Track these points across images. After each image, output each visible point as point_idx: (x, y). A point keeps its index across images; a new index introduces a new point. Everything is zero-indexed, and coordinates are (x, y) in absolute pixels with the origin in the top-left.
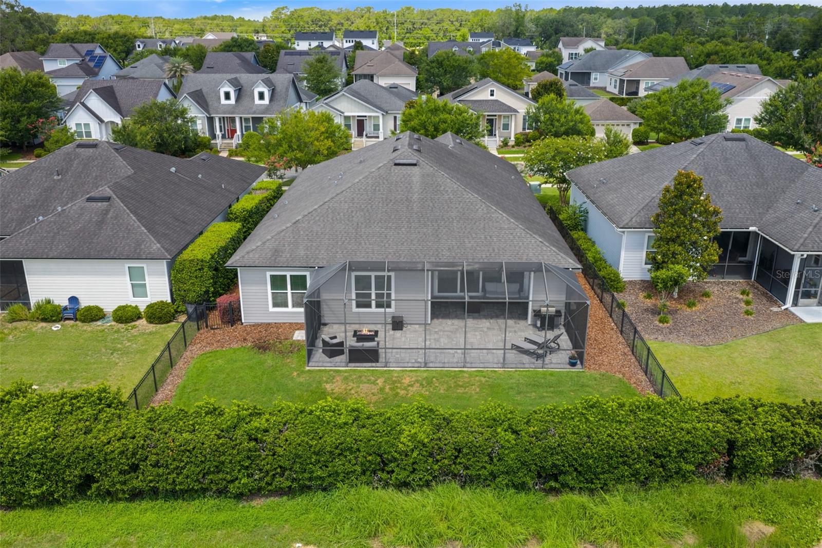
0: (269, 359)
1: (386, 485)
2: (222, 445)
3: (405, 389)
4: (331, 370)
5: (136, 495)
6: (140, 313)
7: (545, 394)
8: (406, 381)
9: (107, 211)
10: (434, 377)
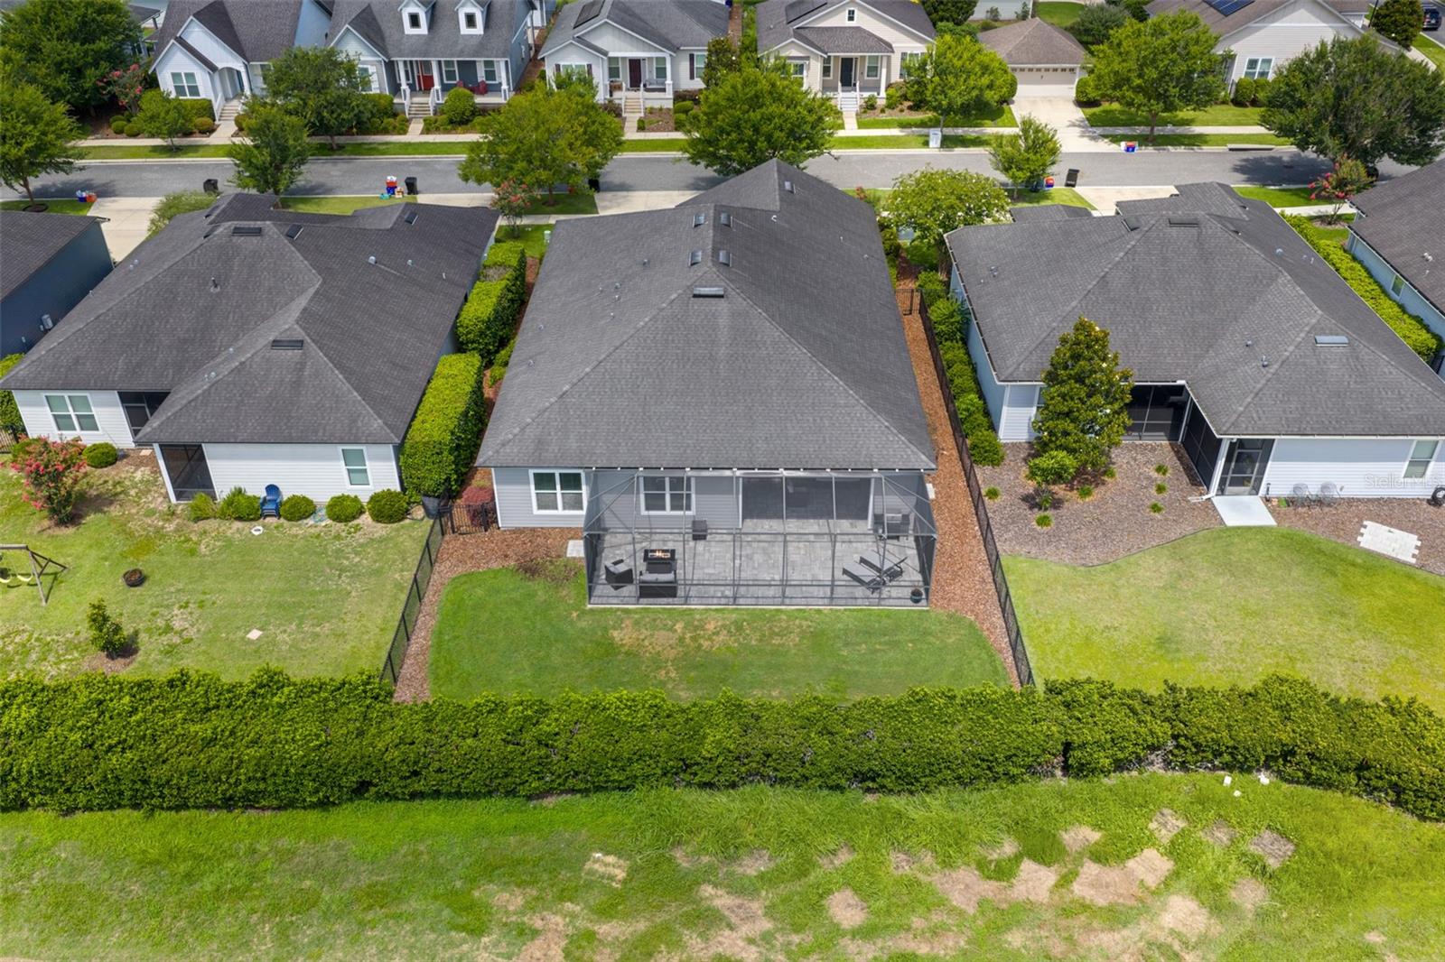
0: (539, 588)
1: (689, 784)
2: (511, 752)
3: (710, 639)
4: (618, 609)
5: (414, 796)
6: (362, 507)
7: (878, 647)
8: (711, 627)
9: (301, 366)
10: (745, 620)
